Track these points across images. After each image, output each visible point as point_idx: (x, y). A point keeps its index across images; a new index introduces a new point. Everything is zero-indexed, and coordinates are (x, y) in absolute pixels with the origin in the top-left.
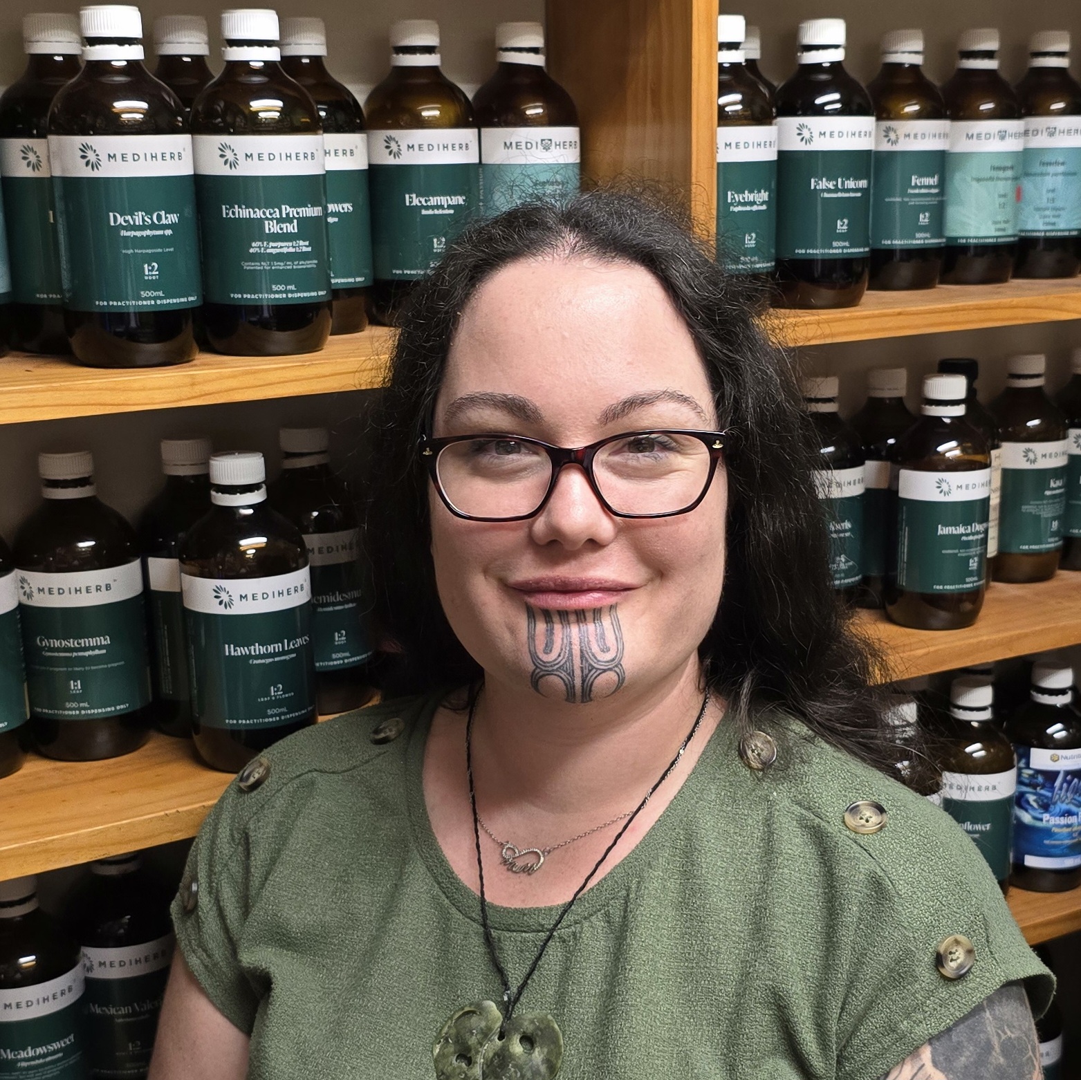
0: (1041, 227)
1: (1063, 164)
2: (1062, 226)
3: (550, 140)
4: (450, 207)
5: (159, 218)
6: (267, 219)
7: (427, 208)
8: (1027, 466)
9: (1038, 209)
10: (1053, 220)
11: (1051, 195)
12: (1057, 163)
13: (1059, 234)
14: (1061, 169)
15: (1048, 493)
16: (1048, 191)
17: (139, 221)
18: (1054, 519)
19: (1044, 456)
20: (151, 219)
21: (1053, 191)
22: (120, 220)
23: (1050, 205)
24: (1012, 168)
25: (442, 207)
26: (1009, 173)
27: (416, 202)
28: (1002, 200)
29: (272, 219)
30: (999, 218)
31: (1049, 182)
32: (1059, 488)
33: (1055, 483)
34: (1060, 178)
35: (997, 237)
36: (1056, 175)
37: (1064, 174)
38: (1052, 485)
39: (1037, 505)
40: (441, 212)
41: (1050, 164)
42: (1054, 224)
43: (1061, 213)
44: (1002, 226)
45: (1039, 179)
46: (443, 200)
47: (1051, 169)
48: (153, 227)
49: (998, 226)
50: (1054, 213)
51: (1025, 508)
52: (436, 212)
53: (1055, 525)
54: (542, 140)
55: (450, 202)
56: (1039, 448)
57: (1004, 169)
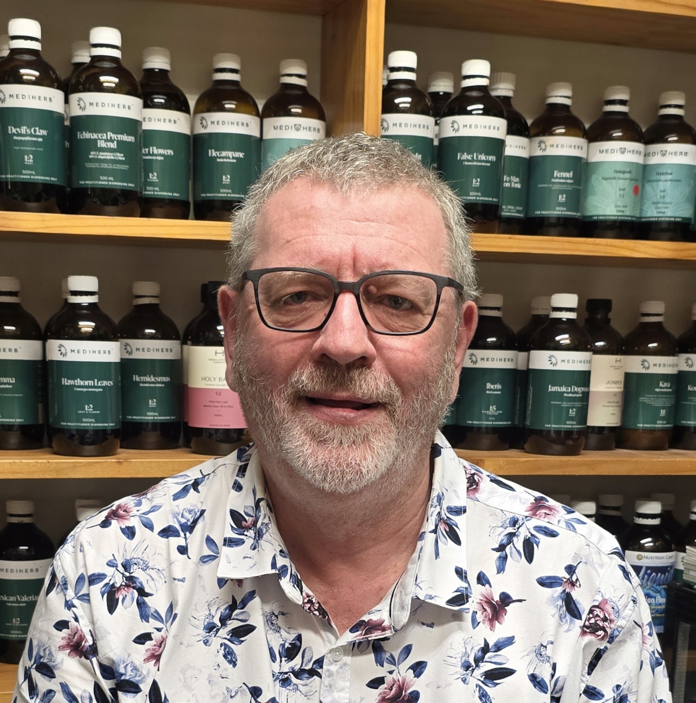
0: (655, 215)
1: (671, 174)
2: (669, 214)
3: (300, 125)
4: (233, 158)
5: (35, 131)
6: (99, 139)
7: (220, 158)
8: (644, 371)
9: (654, 203)
10: (663, 210)
11: (662, 194)
12: (667, 174)
13: (667, 219)
14: (669, 177)
15: (657, 390)
16: (661, 191)
17: (23, 132)
18: (664, 408)
19: (655, 365)
20: (30, 131)
21: (664, 191)
22: (14, 131)
23: (661, 200)
24: (630, 172)
25: (229, 158)
26: (627, 176)
27: (214, 154)
28: (622, 192)
29: (102, 139)
30: (619, 204)
31: (661, 185)
32: (666, 388)
33: (663, 384)
34: (669, 183)
35: (618, 216)
36: (666, 181)
37: (671, 180)
38: (661, 385)
39: (650, 397)
40: (228, 160)
41: (663, 174)
42: (664, 213)
43: (669, 205)
44: (622, 209)
45: (654, 184)
46: (230, 154)
47: (663, 177)
48: (31, 135)
49: (619, 209)
50: (664, 205)
51: (641, 399)
52: (225, 160)
53: (663, 413)
54: (295, 125)
55: (234, 156)
56: (652, 360)
57: (624, 172)
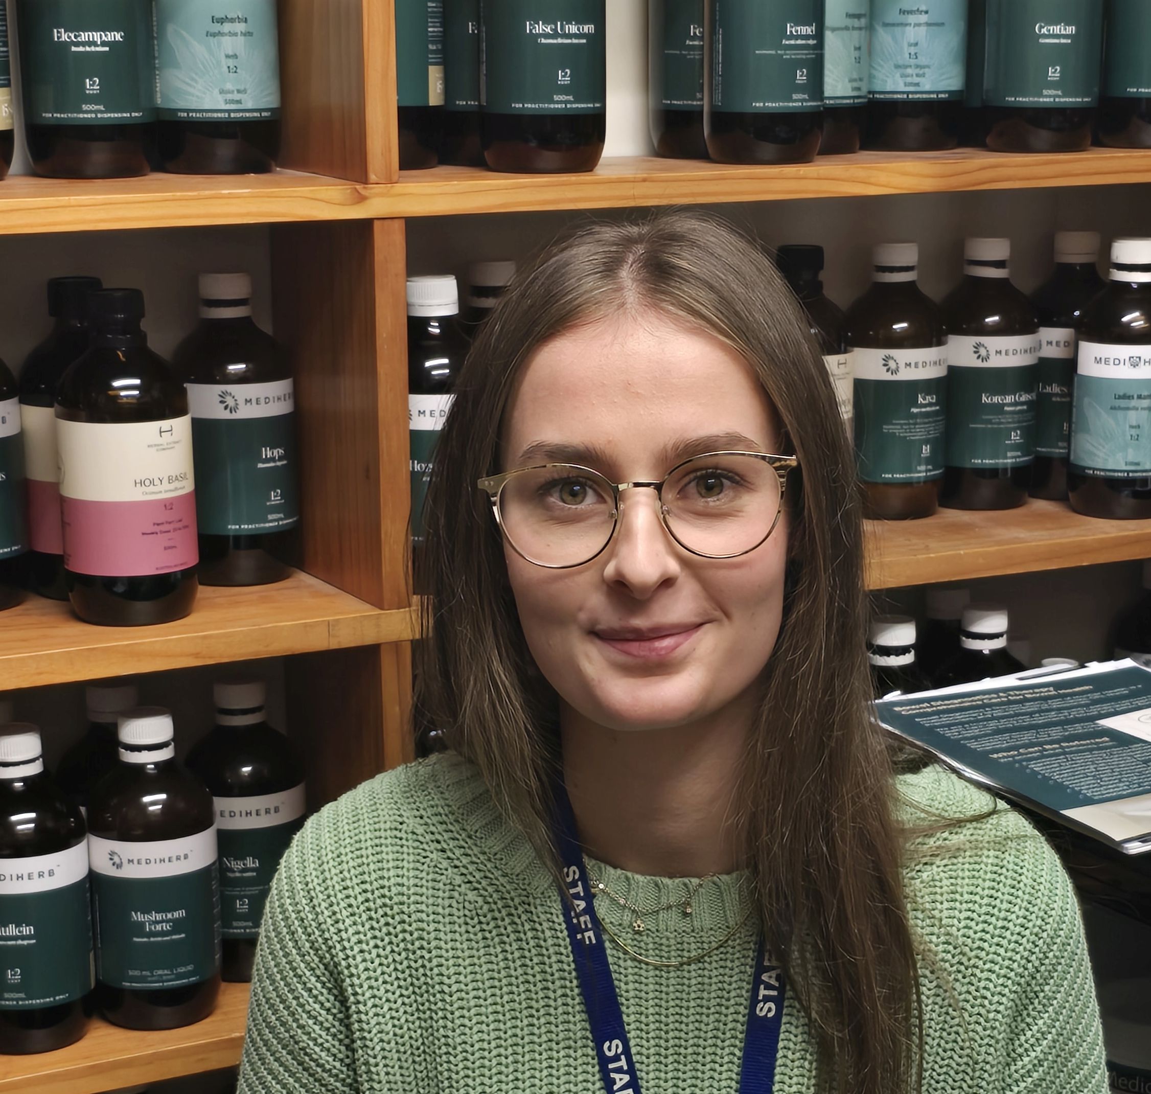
0: (902, 88)
1: (926, 12)
2: (927, 87)
4: (104, 44)
7: (77, 44)
8: (888, 377)
9: (897, 67)
10: (916, 80)
11: (913, 50)
12: (919, 11)
13: (925, 96)
14: (923, 18)
15: (915, 410)
16: (910, 45)
18: (926, 442)
19: (908, 365)
21: (916, 44)
23: (913, 62)
25: (94, 44)
27: (64, 37)
31: (911, 34)
32: (930, 405)
33: (924, 399)
34: (923, 29)
36: (919, 25)
37: (928, 24)
38: (920, 400)
39: (901, 425)
40: (93, 49)
41: (910, 12)
42: (917, 84)
43: (926, 70)
45: (898, 30)
46: (97, 36)
47: (912, 19)
50: (918, 71)
51: (887, 428)
52: (88, 49)
53: (926, 450)
55: (104, 38)
56: (902, 355)
